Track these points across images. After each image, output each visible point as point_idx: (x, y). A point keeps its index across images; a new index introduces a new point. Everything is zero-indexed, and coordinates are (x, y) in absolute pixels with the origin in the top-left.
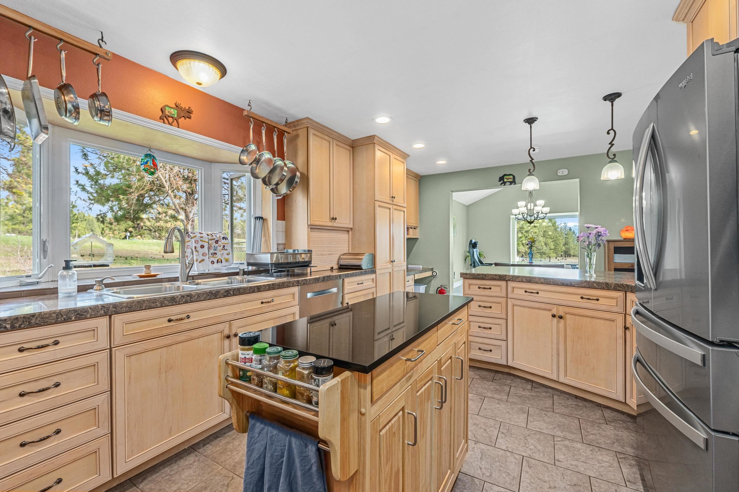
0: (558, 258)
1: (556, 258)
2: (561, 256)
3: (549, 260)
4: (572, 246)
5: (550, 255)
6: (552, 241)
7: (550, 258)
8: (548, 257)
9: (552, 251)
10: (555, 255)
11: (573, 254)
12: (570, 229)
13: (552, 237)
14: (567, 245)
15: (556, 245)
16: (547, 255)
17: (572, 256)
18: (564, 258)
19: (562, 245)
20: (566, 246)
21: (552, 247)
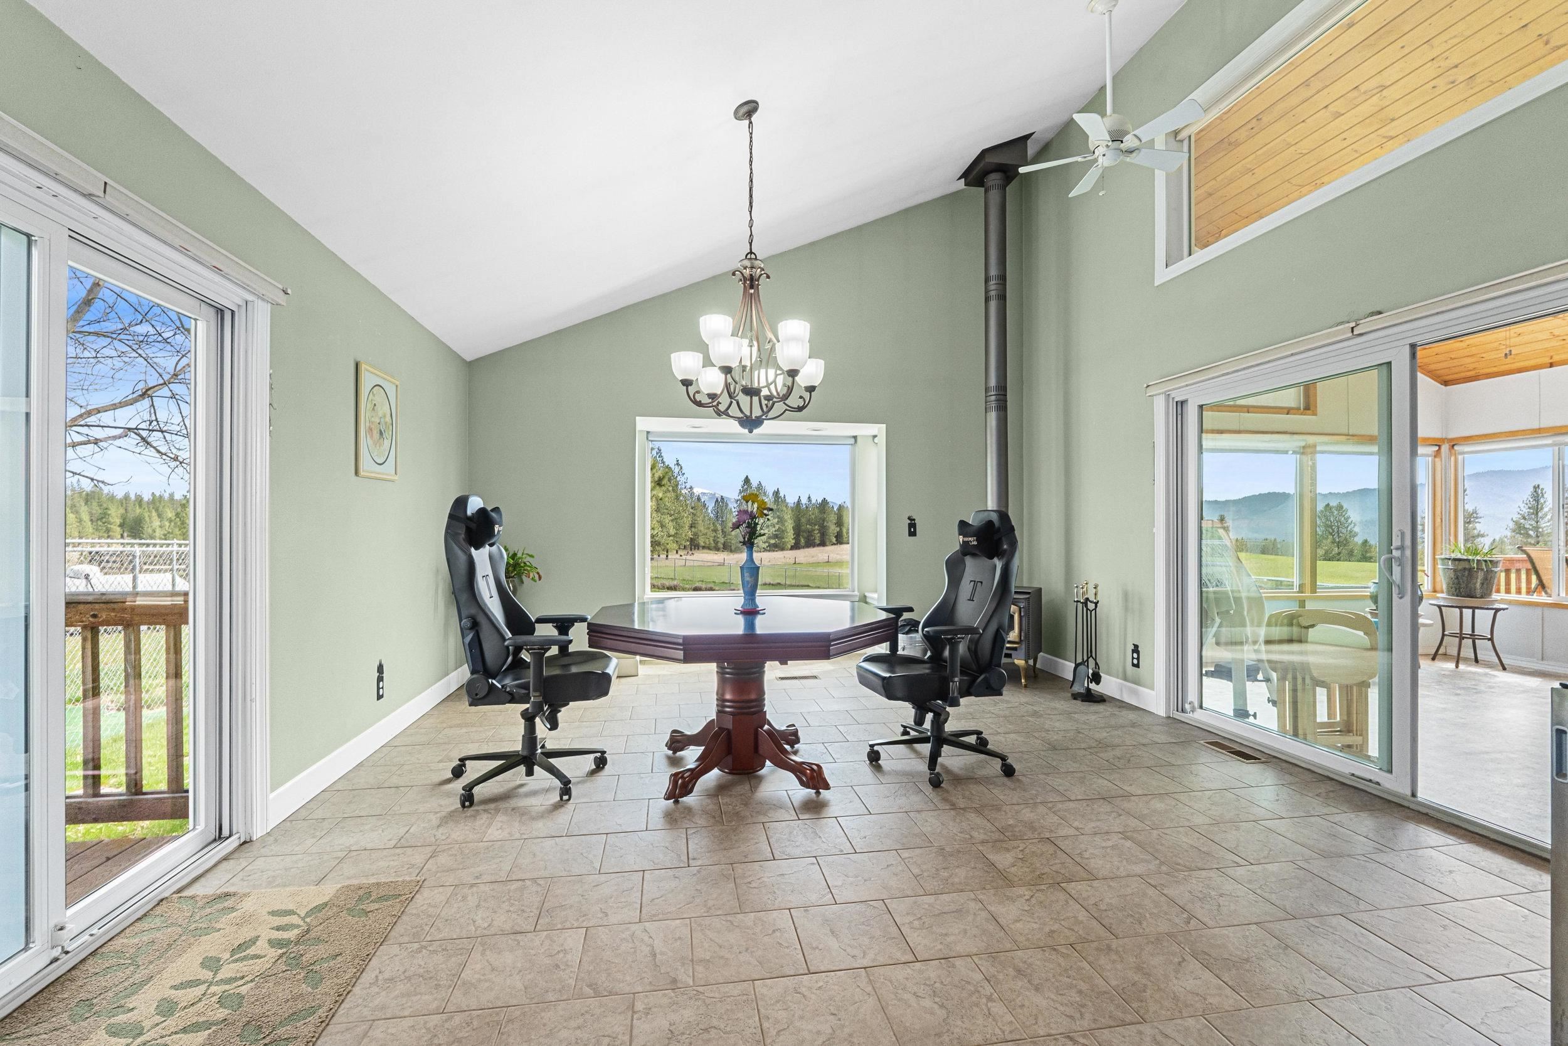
0: (680, 552)
1: (677, 552)
2: (685, 547)
3: (665, 556)
4: (702, 529)
5: (668, 547)
6: (672, 521)
7: (667, 552)
8: (663, 550)
9: (671, 538)
10: (675, 546)
11: (702, 544)
12: (699, 499)
13: (672, 512)
14: (695, 527)
15: (679, 527)
16: (663, 548)
17: (701, 548)
18: (690, 552)
19: (687, 528)
20: (693, 529)
21: (672, 532)
